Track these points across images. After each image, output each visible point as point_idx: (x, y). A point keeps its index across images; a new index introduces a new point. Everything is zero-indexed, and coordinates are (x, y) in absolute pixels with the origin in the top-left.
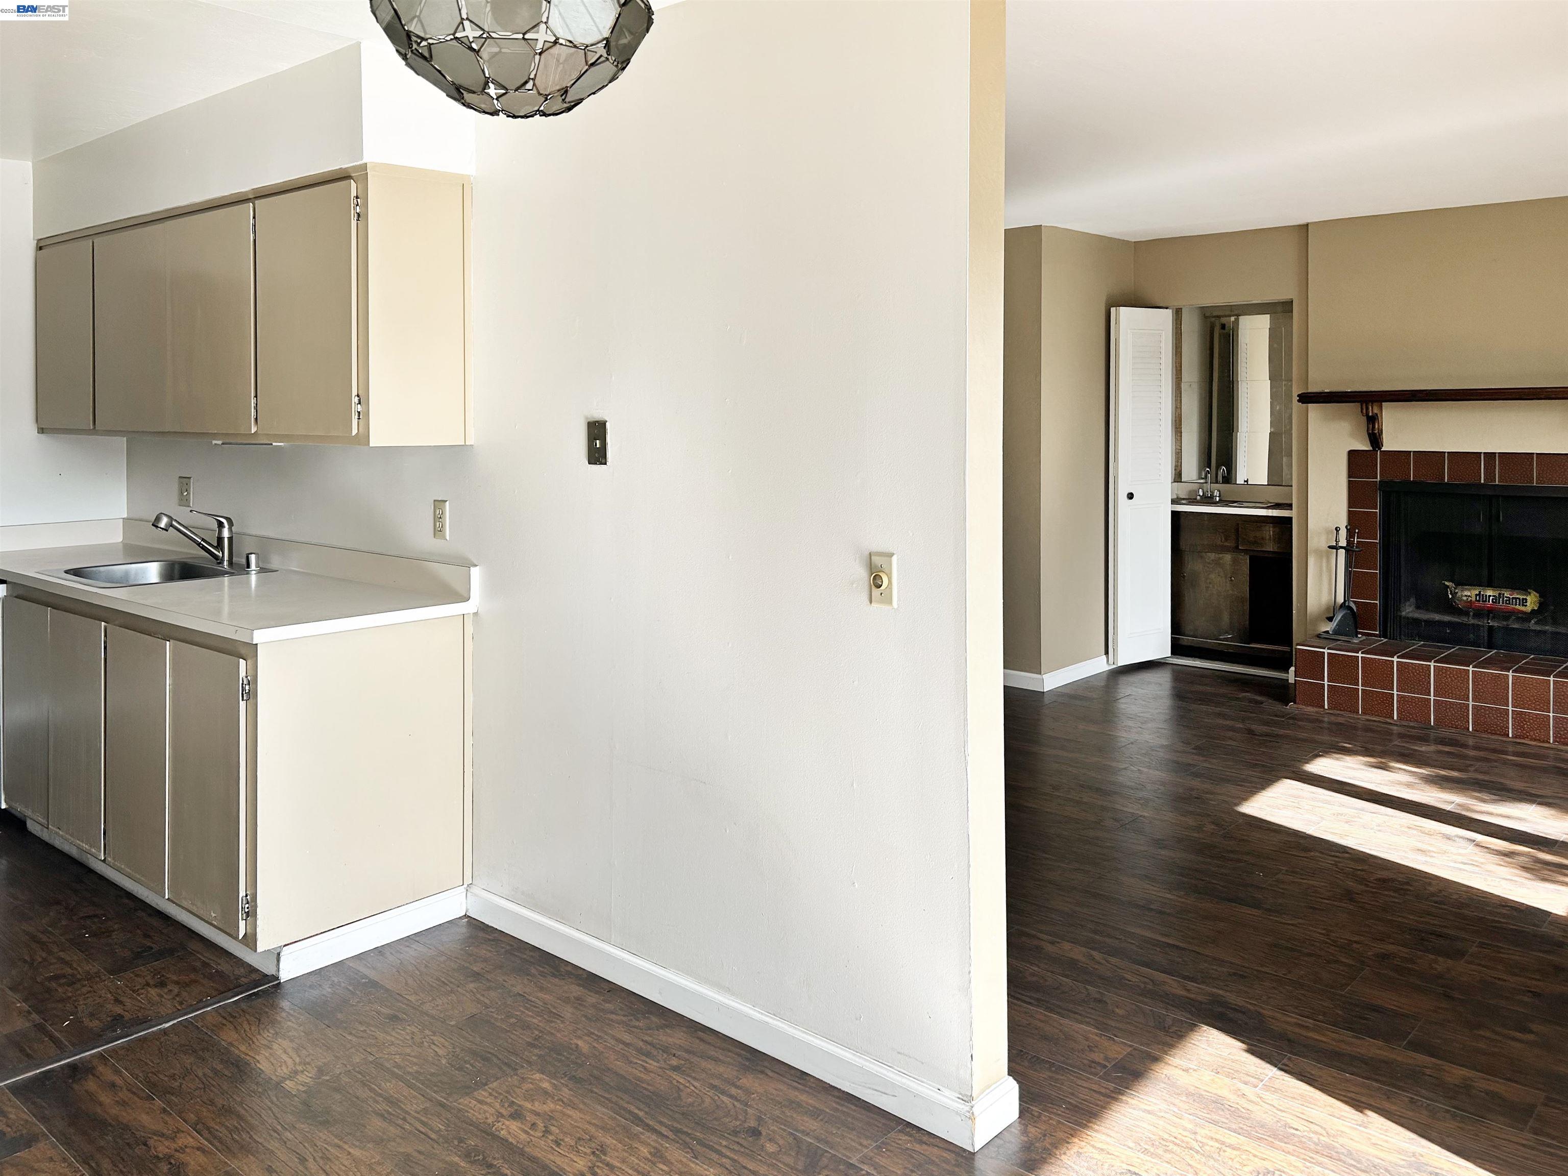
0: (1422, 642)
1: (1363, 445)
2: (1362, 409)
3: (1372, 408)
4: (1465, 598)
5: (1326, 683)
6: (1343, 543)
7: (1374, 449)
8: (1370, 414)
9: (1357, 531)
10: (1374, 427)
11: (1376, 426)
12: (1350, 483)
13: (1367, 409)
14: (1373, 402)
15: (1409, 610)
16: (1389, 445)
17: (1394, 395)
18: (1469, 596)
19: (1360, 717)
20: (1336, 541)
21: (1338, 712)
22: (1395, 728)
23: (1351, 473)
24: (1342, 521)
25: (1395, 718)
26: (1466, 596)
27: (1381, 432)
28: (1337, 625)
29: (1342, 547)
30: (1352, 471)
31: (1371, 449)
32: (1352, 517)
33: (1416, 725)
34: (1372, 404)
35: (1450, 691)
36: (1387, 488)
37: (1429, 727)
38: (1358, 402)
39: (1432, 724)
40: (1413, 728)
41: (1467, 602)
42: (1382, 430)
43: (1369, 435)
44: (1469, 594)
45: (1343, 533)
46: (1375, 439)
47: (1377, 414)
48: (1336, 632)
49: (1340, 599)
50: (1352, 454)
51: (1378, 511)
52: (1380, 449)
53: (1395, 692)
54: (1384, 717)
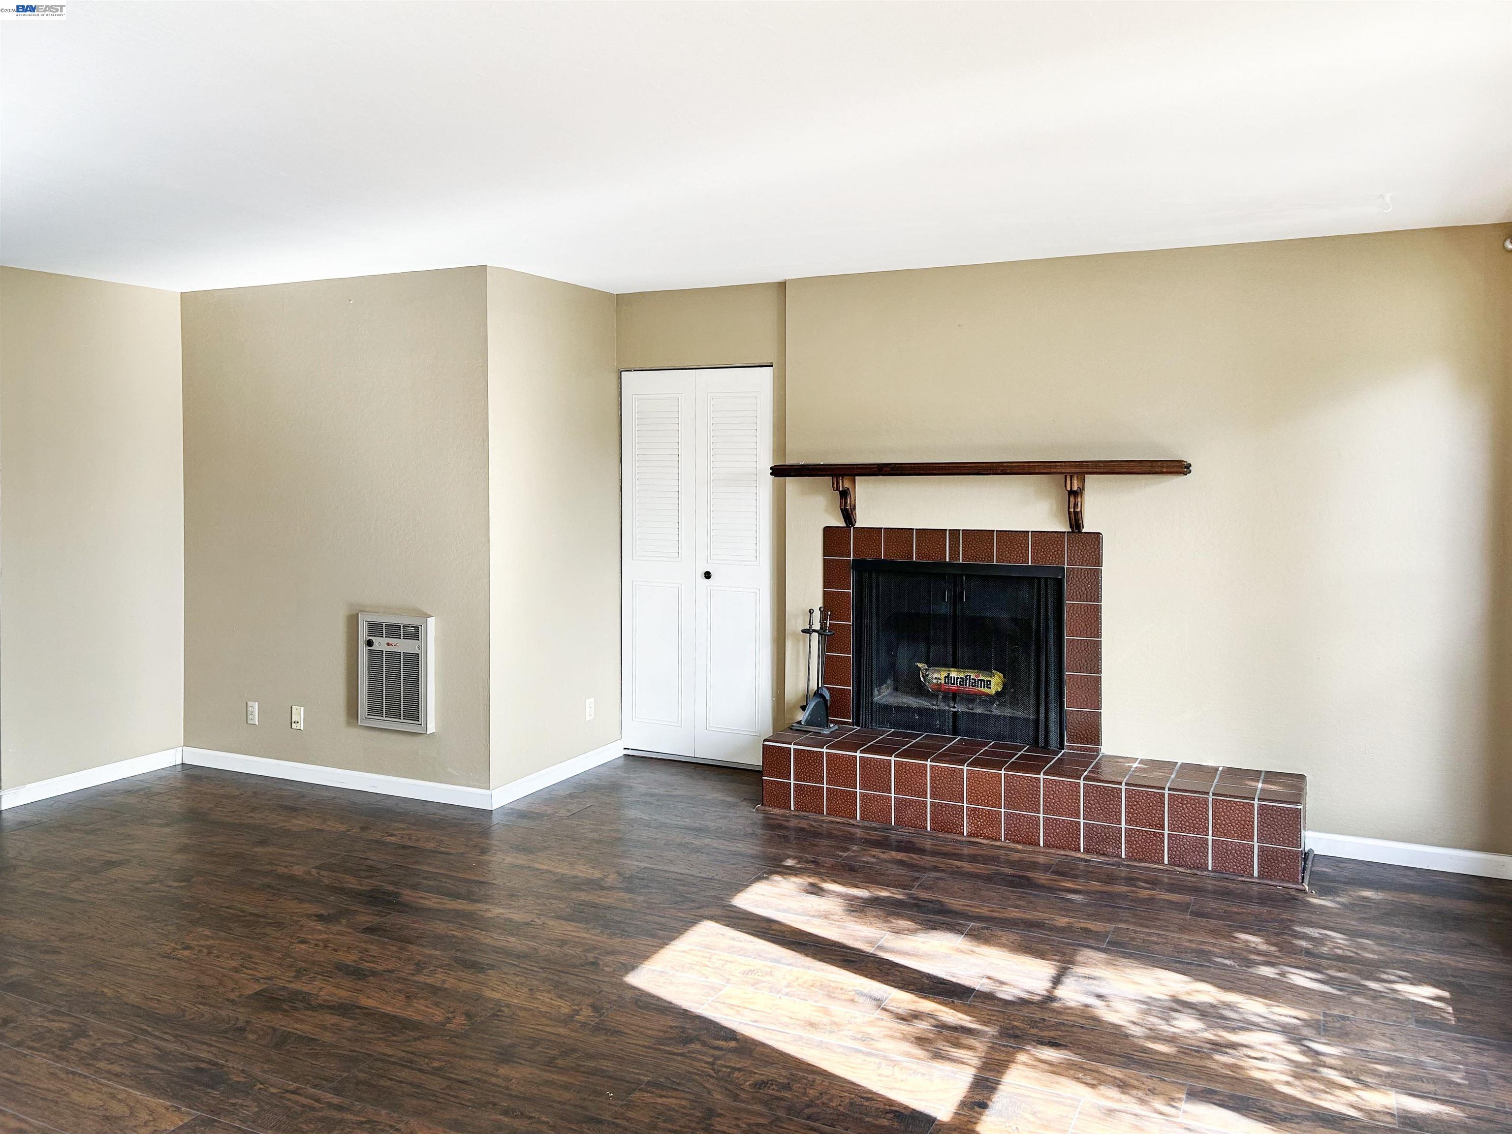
0: (893, 730)
1: (838, 522)
2: (833, 483)
3: (843, 482)
4: (935, 681)
5: (792, 781)
6: (817, 626)
7: (848, 526)
8: (841, 489)
9: (829, 613)
10: (846, 503)
11: (849, 502)
12: (825, 562)
13: (838, 483)
14: (843, 476)
15: (884, 695)
16: (862, 521)
17: (866, 468)
18: (939, 679)
19: (824, 818)
20: (809, 624)
21: (804, 813)
22: (858, 831)
23: (826, 551)
24: (817, 602)
25: (858, 818)
26: (936, 678)
27: (854, 508)
28: (809, 715)
29: (815, 631)
30: (828, 549)
31: (845, 525)
32: (827, 597)
33: (878, 826)
34: (843, 478)
35: (909, 788)
36: (859, 565)
37: (890, 828)
38: (828, 475)
39: (893, 824)
40: (875, 829)
41: (937, 684)
42: (855, 506)
43: (842, 510)
44: (939, 676)
45: (817, 615)
46: (848, 515)
47: (848, 489)
48: (809, 722)
49: (814, 686)
50: (828, 531)
51: (851, 591)
52: (853, 525)
53: (858, 790)
54: (848, 817)
